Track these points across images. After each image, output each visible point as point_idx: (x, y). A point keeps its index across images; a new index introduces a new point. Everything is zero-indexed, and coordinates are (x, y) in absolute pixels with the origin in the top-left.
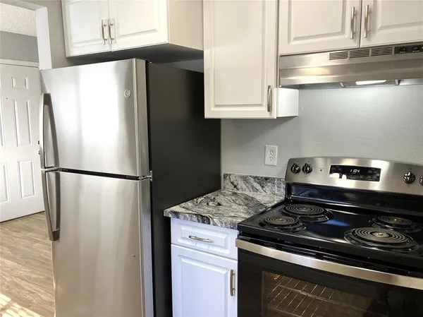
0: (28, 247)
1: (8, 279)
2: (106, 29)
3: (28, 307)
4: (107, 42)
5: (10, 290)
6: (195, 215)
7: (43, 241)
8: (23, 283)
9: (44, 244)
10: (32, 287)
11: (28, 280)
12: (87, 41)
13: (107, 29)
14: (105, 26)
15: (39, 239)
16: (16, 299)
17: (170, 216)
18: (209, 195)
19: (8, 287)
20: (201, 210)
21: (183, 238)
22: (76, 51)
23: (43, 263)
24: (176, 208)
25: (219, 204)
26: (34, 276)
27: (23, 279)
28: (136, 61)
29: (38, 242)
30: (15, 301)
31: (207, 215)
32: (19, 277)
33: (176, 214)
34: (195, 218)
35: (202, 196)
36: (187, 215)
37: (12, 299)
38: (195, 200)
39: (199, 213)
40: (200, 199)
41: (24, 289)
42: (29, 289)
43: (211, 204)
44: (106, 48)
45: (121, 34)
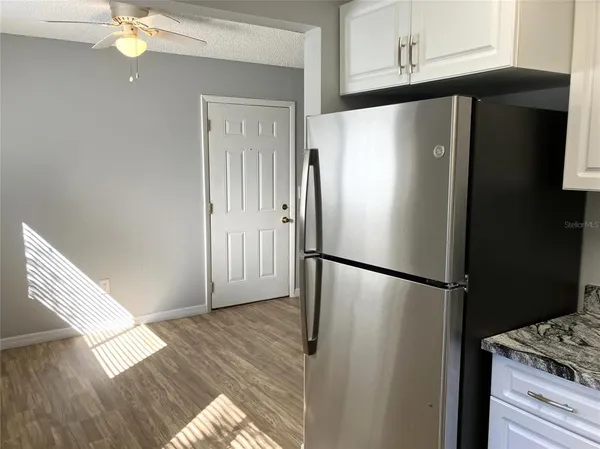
0: (265, 345)
1: (243, 386)
2: (405, 51)
3: (267, 431)
4: (404, 70)
5: (245, 401)
6: (542, 358)
7: (284, 339)
8: (261, 395)
9: (284, 343)
10: (271, 404)
11: (265, 391)
12: (373, 71)
13: (407, 51)
14: (403, 46)
15: (278, 336)
16: (252, 417)
17: (493, 351)
18: (559, 320)
19: (242, 397)
20: (550, 350)
21: (514, 391)
22: (355, 86)
23: (284, 372)
24: (502, 339)
25: (584, 343)
26: (273, 388)
27: (260, 390)
28: (458, 99)
29: (277, 339)
30: (252, 420)
31: (567, 363)
32: (257, 386)
33: (505, 351)
34: (542, 364)
35: (545, 320)
36: (527, 357)
37: (248, 415)
38: (534, 327)
39: (549, 355)
40: (543, 328)
41: (262, 405)
42: (268, 406)
43: (566, 339)
44: (401, 80)
45: (428, 57)
